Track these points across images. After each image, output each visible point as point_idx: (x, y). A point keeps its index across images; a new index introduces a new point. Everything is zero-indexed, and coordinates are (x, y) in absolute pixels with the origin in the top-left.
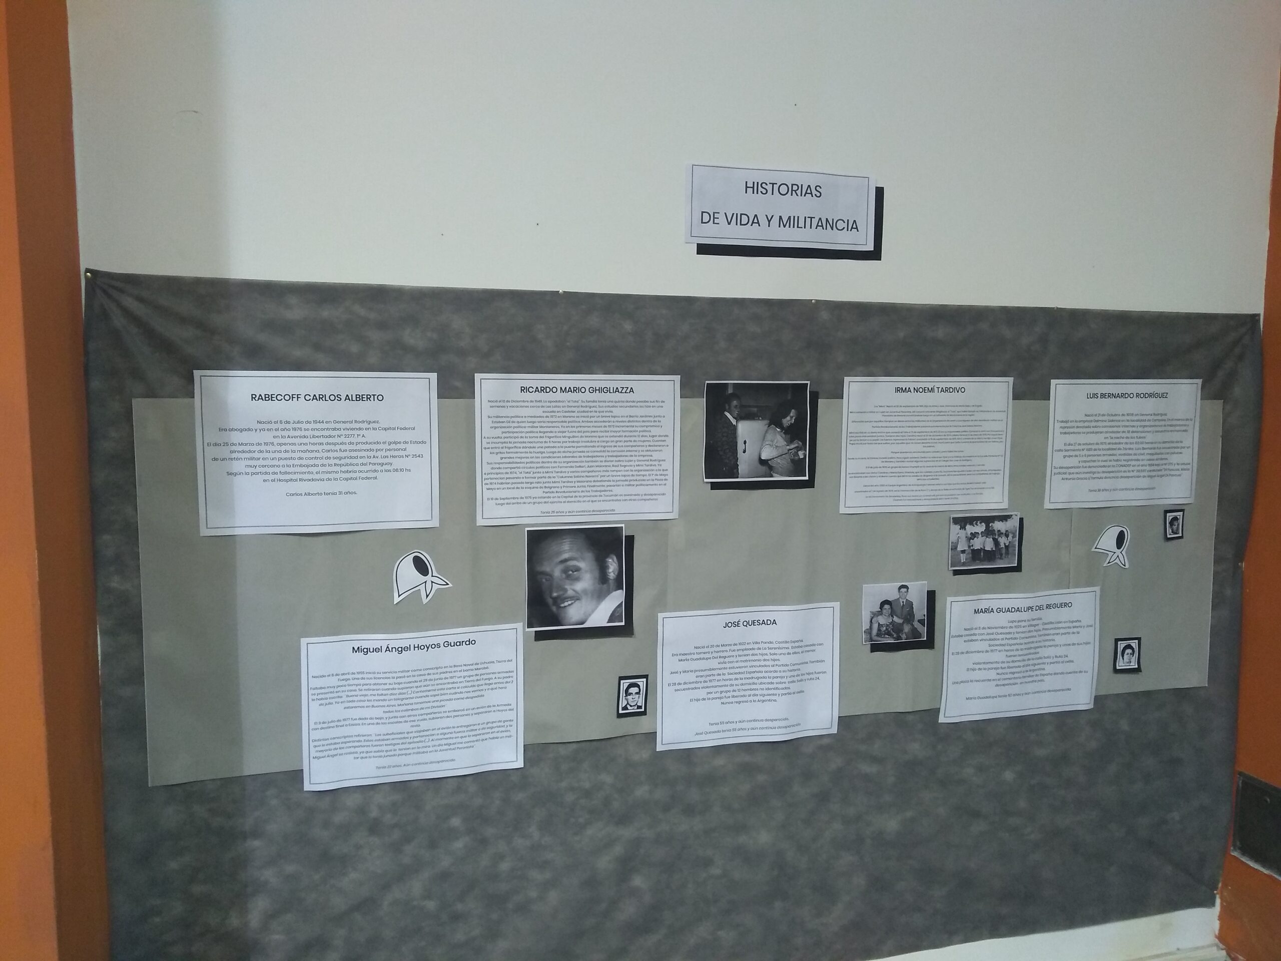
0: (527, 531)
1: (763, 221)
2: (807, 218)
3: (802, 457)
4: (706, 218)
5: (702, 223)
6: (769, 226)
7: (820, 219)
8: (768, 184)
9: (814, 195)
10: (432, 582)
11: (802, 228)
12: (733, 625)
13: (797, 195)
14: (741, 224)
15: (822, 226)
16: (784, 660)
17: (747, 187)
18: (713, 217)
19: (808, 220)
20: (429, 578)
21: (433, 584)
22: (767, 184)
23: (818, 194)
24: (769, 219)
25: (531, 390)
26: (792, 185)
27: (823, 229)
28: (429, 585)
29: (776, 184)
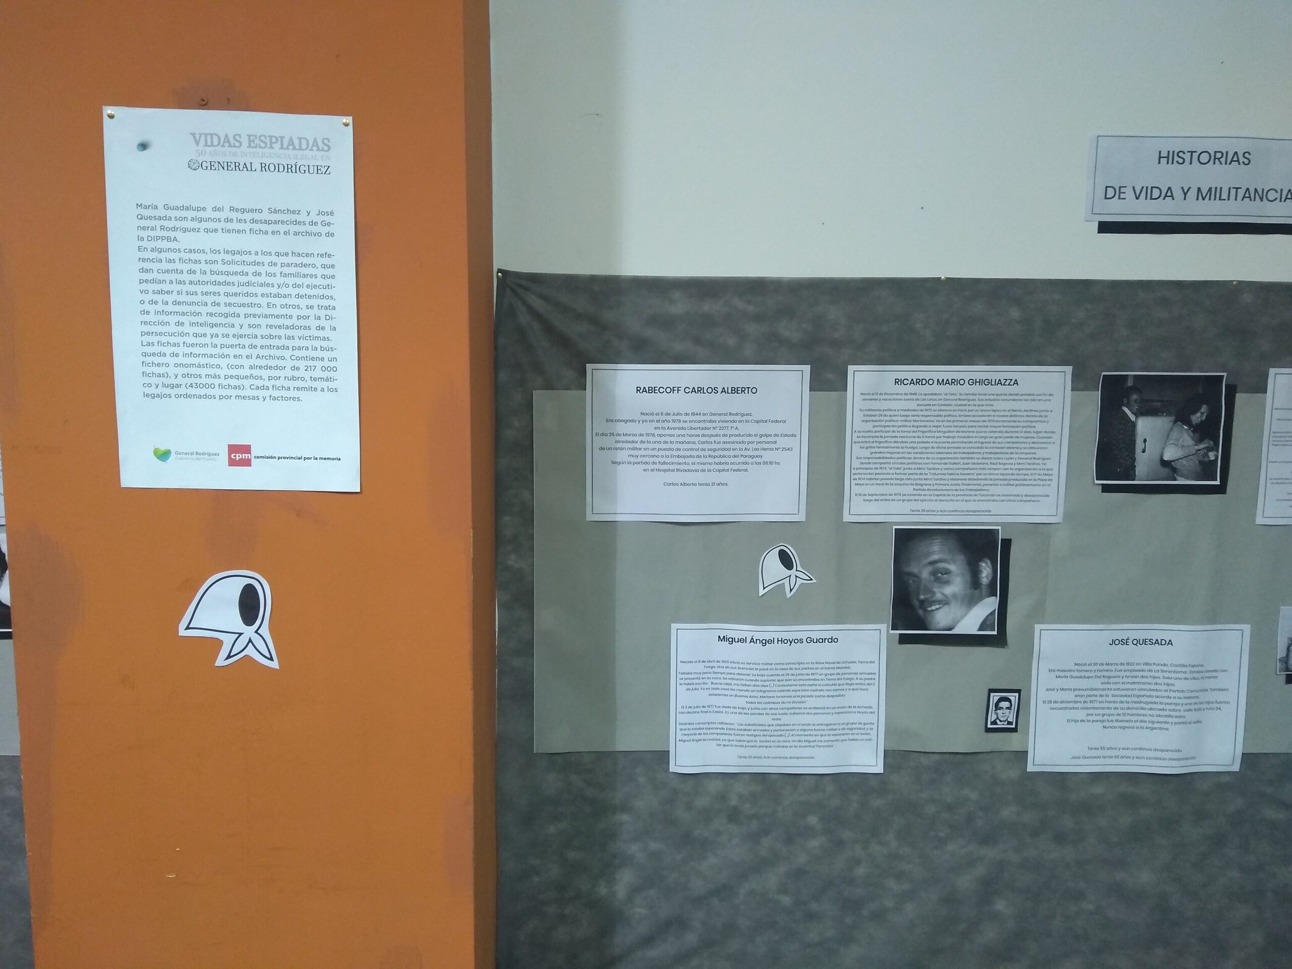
0: (895, 529)
1: (1178, 193)
2: (1232, 190)
3: (1212, 458)
4: (1110, 193)
5: (1106, 198)
6: (1185, 199)
7: (1248, 189)
8: (1186, 152)
9: (1241, 163)
10: (796, 576)
11: (1225, 200)
12: (1121, 642)
13: (1221, 164)
14: (1151, 199)
15: (1250, 197)
16: (1180, 685)
17: (1160, 157)
18: (1119, 192)
19: (1233, 191)
20: (793, 572)
21: (797, 578)
22: (1184, 153)
23: (1246, 161)
24: (1186, 191)
25: (905, 382)
26: (1216, 152)
27: (1251, 200)
28: (793, 579)
29: (1195, 152)
